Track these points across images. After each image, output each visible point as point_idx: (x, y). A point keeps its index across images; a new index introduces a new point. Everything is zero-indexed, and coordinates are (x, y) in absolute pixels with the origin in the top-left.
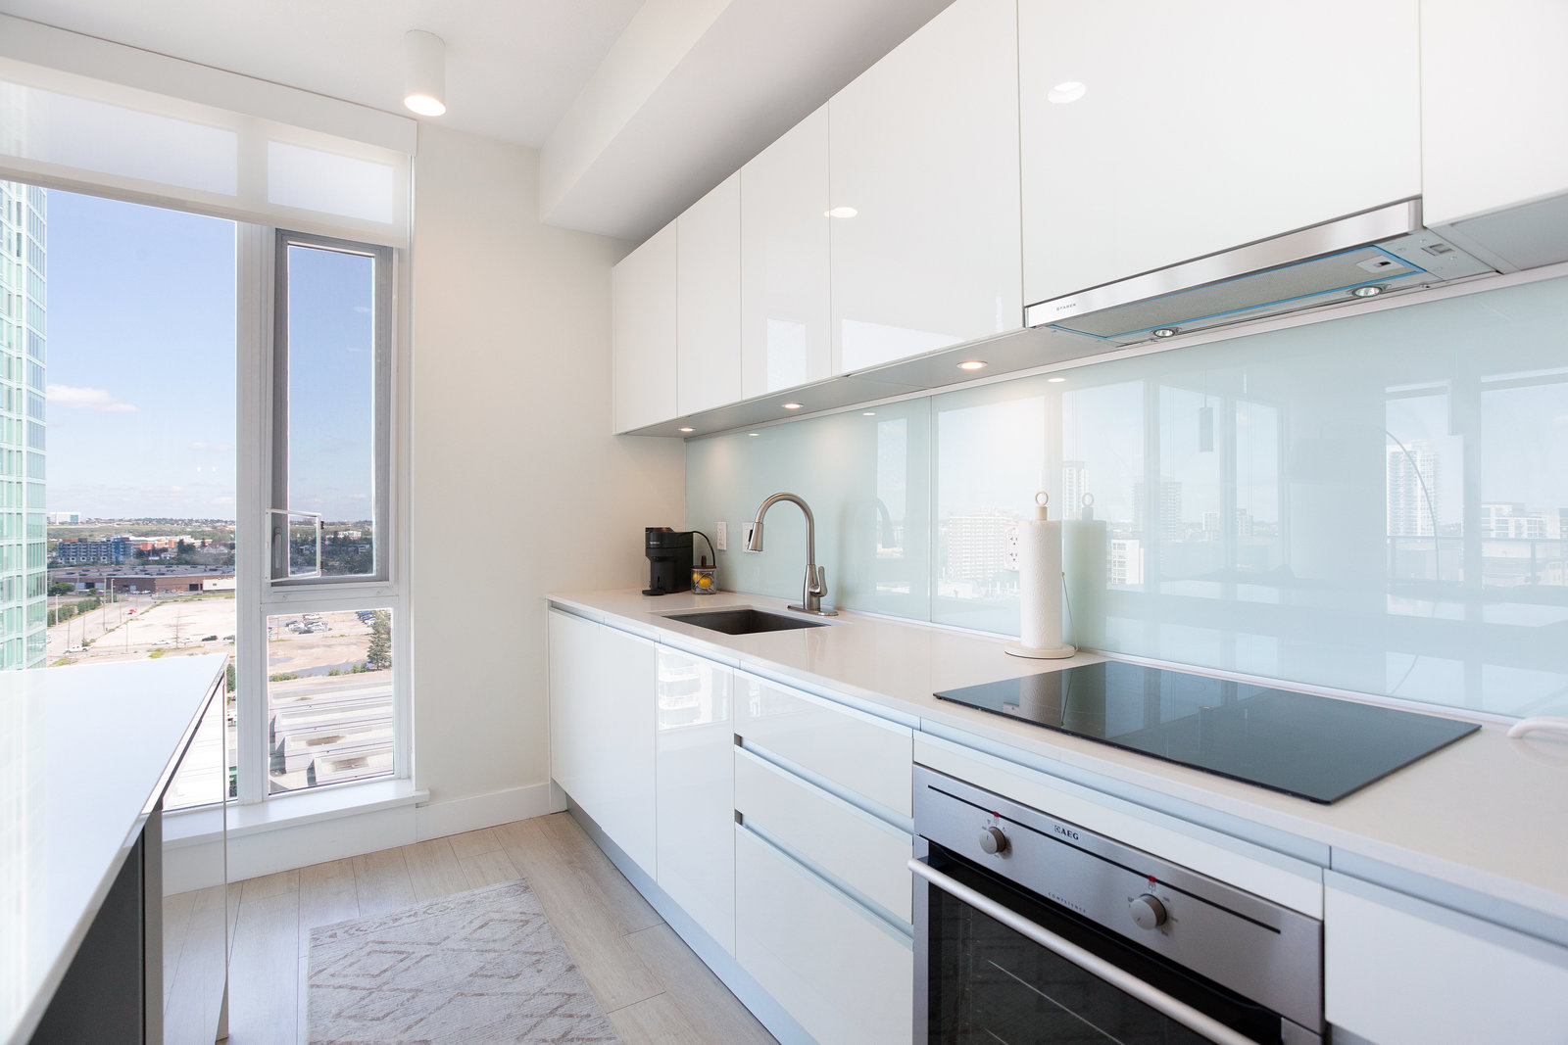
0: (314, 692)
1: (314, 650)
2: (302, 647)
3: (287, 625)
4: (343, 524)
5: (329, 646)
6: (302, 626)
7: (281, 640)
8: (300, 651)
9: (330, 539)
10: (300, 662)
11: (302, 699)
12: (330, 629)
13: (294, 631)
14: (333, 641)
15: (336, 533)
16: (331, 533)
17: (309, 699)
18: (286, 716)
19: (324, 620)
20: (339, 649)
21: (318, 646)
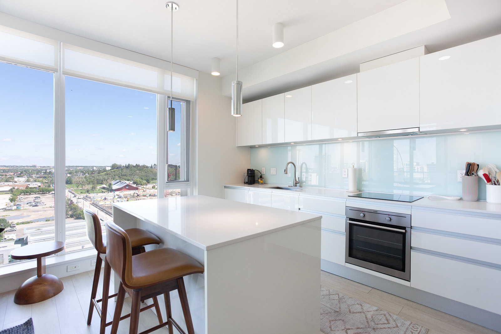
0: (43, 227)
1: (39, 212)
2: (34, 212)
3: (27, 204)
4: (48, 167)
5: (45, 211)
6: (34, 204)
7: (25, 209)
8: (33, 213)
9: (43, 172)
10: (33, 217)
11: (38, 230)
12: (45, 205)
13: (30, 206)
14: (47, 209)
15: (46, 170)
16: (44, 170)
17: (41, 229)
18: (32, 236)
19: (43, 201)
20: (49, 212)
21: (40, 211)
